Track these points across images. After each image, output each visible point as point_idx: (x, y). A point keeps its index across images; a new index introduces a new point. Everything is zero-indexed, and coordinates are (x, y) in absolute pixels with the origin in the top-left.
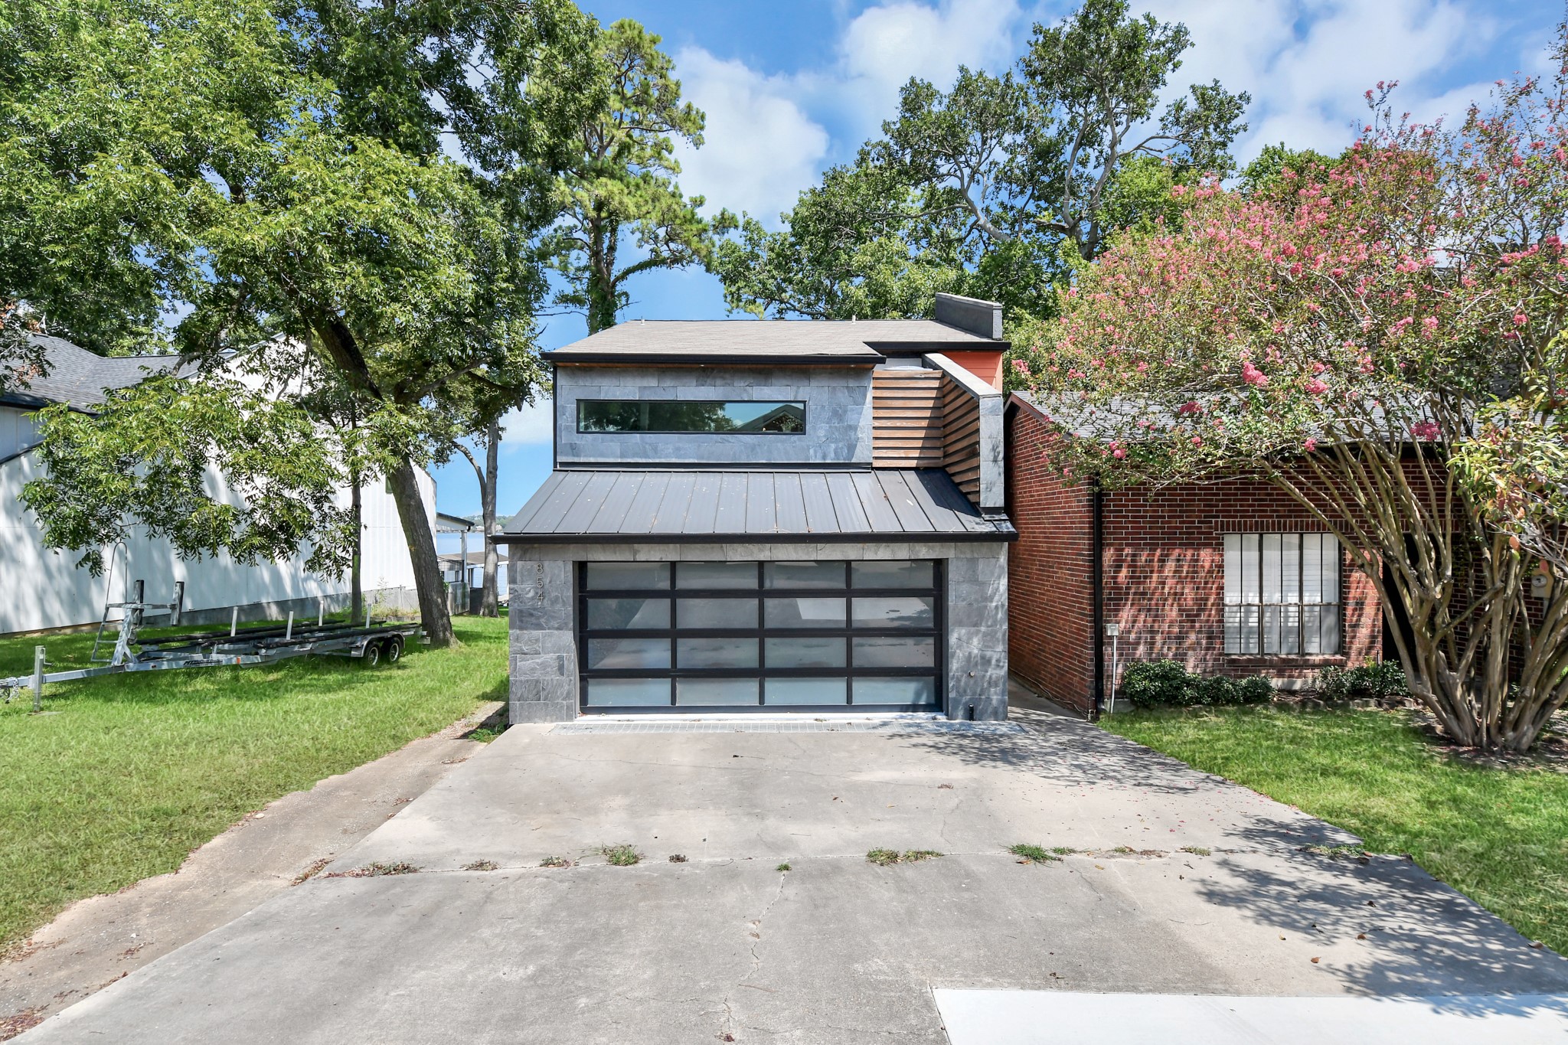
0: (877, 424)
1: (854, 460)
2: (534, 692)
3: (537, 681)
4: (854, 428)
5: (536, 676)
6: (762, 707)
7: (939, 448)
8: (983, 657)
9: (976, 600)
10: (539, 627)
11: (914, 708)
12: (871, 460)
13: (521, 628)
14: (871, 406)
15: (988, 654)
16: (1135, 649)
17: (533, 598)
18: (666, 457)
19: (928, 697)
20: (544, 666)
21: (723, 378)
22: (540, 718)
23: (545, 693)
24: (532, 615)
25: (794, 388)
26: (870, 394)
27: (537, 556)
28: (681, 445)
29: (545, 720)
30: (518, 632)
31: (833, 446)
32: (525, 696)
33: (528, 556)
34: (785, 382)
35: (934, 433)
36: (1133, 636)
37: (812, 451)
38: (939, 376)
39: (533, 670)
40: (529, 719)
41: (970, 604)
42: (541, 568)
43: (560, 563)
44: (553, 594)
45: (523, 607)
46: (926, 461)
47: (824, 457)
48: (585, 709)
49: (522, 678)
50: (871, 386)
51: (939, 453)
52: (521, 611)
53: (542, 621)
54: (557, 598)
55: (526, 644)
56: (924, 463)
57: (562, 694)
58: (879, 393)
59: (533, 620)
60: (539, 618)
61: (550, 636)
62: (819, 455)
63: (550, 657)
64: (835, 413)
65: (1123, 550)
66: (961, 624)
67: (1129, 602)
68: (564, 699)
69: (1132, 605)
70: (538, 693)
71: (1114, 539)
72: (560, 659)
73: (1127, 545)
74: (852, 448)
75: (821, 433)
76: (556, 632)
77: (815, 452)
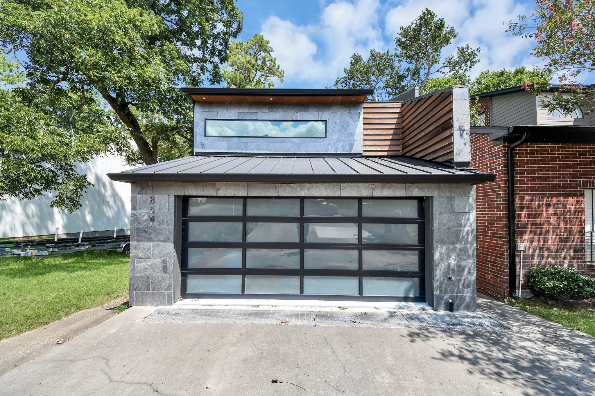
0: (365, 132)
1: (352, 152)
2: (146, 285)
3: (148, 277)
4: (352, 134)
5: (147, 273)
6: (302, 295)
7: (399, 145)
8: (459, 266)
9: (453, 226)
10: (150, 240)
11: (406, 299)
12: (362, 152)
13: (138, 241)
14: (362, 123)
15: (463, 264)
16: (533, 259)
17: (146, 220)
18: (252, 149)
19: (415, 292)
20: (153, 266)
21: (283, 108)
22: (150, 303)
23: (154, 285)
24: (145, 232)
25: (320, 113)
26: (362, 116)
27: (150, 192)
28: (259, 143)
29: (153, 304)
30: (136, 243)
31: (341, 144)
32: (140, 287)
33: (144, 191)
34: (316, 110)
35: (397, 137)
36: (531, 251)
37: (329, 147)
38: (400, 106)
39: (146, 269)
40: (142, 303)
41: (449, 229)
42: (153, 200)
43: (166, 197)
44: (161, 218)
45: (140, 227)
46: (392, 153)
47: (336, 151)
48: (184, 295)
49: (138, 275)
50: (362, 112)
51: (400, 148)
52: (138, 229)
53: (153, 236)
54: (163, 220)
55: (141, 251)
56: (391, 153)
57: (165, 286)
58: (366, 116)
59: (146, 235)
60: (150, 234)
61: (158, 246)
62: (334, 149)
63: (157, 261)
64: (342, 126)
65: (524, 197)
66: (442, 242)
67: (529, 230)
68: (165, 290)
69: (531, 231)
70: (149, 285)
71: (520, 191)
72: (164, 262)
73: (528, 194)
74: (351, 145)
75: (335, 137)
76: (162, 243)
77: (332, 147)
